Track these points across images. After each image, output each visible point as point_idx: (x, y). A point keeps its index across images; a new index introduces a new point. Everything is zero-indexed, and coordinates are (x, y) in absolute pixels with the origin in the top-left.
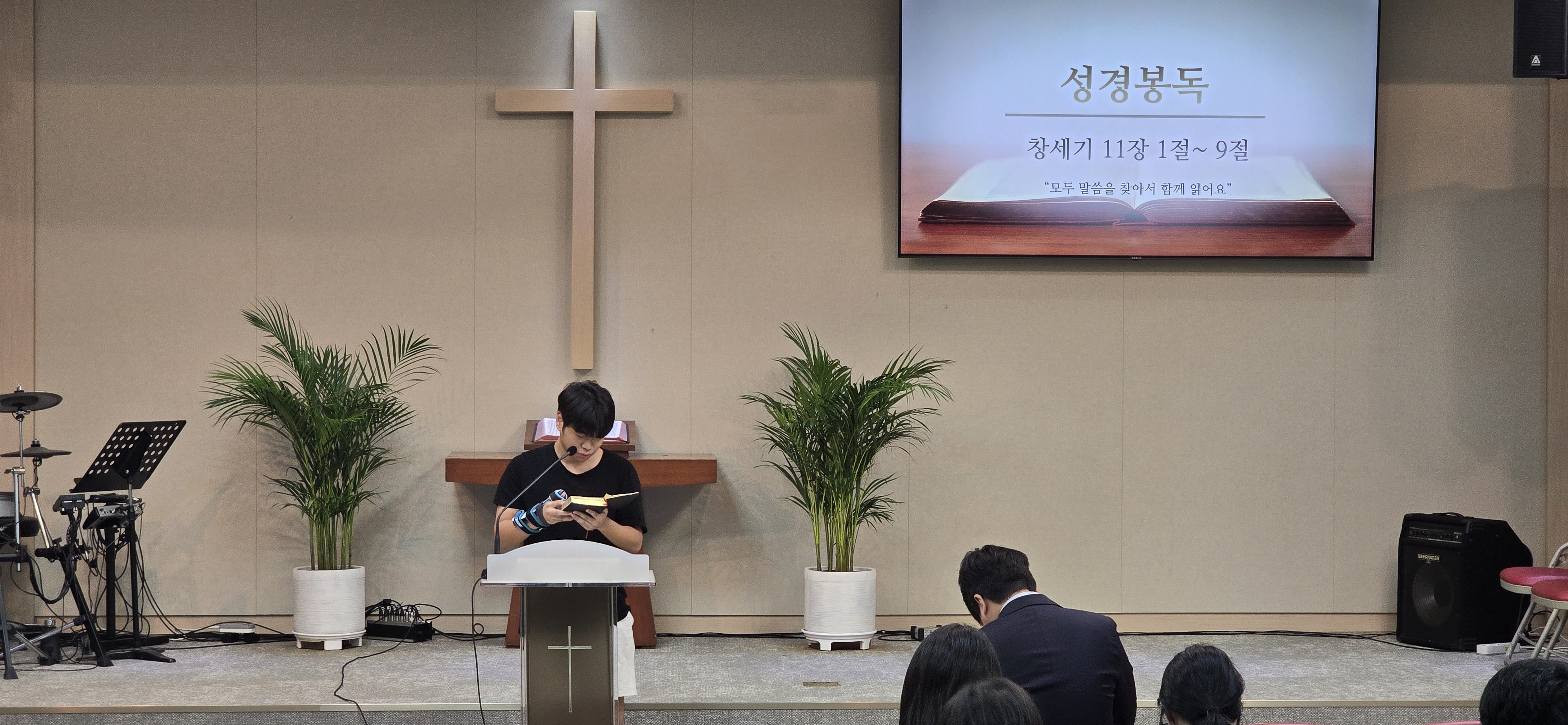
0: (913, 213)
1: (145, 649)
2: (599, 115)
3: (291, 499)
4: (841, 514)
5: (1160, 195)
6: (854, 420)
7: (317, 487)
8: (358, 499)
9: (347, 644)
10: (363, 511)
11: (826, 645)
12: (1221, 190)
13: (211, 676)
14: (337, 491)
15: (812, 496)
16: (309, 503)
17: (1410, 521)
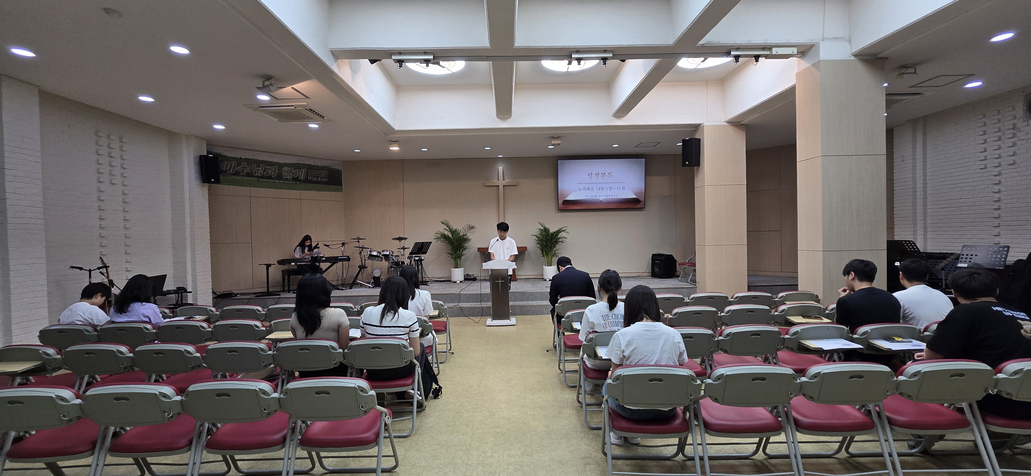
0: (561, 202)
1: (424, 283)
2: (504, 186)
3: (450, 256)
4: (550, 256)
5: (606, 197)
6: (552, 239)
7: (455, 253)
8: (462, 255)
9: (461, 282)
10: (463, 258)
11: (548, 280)
12: (617, 196)
13: (436, 288)
14: (458, 254)
15: (544, 253)
16: (453, 256)
17: (653, 255)
